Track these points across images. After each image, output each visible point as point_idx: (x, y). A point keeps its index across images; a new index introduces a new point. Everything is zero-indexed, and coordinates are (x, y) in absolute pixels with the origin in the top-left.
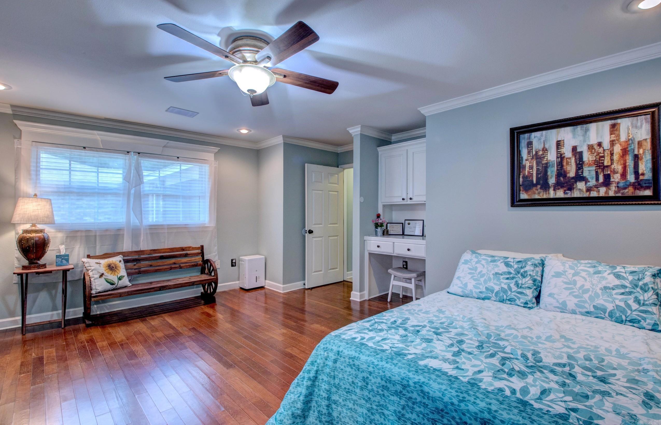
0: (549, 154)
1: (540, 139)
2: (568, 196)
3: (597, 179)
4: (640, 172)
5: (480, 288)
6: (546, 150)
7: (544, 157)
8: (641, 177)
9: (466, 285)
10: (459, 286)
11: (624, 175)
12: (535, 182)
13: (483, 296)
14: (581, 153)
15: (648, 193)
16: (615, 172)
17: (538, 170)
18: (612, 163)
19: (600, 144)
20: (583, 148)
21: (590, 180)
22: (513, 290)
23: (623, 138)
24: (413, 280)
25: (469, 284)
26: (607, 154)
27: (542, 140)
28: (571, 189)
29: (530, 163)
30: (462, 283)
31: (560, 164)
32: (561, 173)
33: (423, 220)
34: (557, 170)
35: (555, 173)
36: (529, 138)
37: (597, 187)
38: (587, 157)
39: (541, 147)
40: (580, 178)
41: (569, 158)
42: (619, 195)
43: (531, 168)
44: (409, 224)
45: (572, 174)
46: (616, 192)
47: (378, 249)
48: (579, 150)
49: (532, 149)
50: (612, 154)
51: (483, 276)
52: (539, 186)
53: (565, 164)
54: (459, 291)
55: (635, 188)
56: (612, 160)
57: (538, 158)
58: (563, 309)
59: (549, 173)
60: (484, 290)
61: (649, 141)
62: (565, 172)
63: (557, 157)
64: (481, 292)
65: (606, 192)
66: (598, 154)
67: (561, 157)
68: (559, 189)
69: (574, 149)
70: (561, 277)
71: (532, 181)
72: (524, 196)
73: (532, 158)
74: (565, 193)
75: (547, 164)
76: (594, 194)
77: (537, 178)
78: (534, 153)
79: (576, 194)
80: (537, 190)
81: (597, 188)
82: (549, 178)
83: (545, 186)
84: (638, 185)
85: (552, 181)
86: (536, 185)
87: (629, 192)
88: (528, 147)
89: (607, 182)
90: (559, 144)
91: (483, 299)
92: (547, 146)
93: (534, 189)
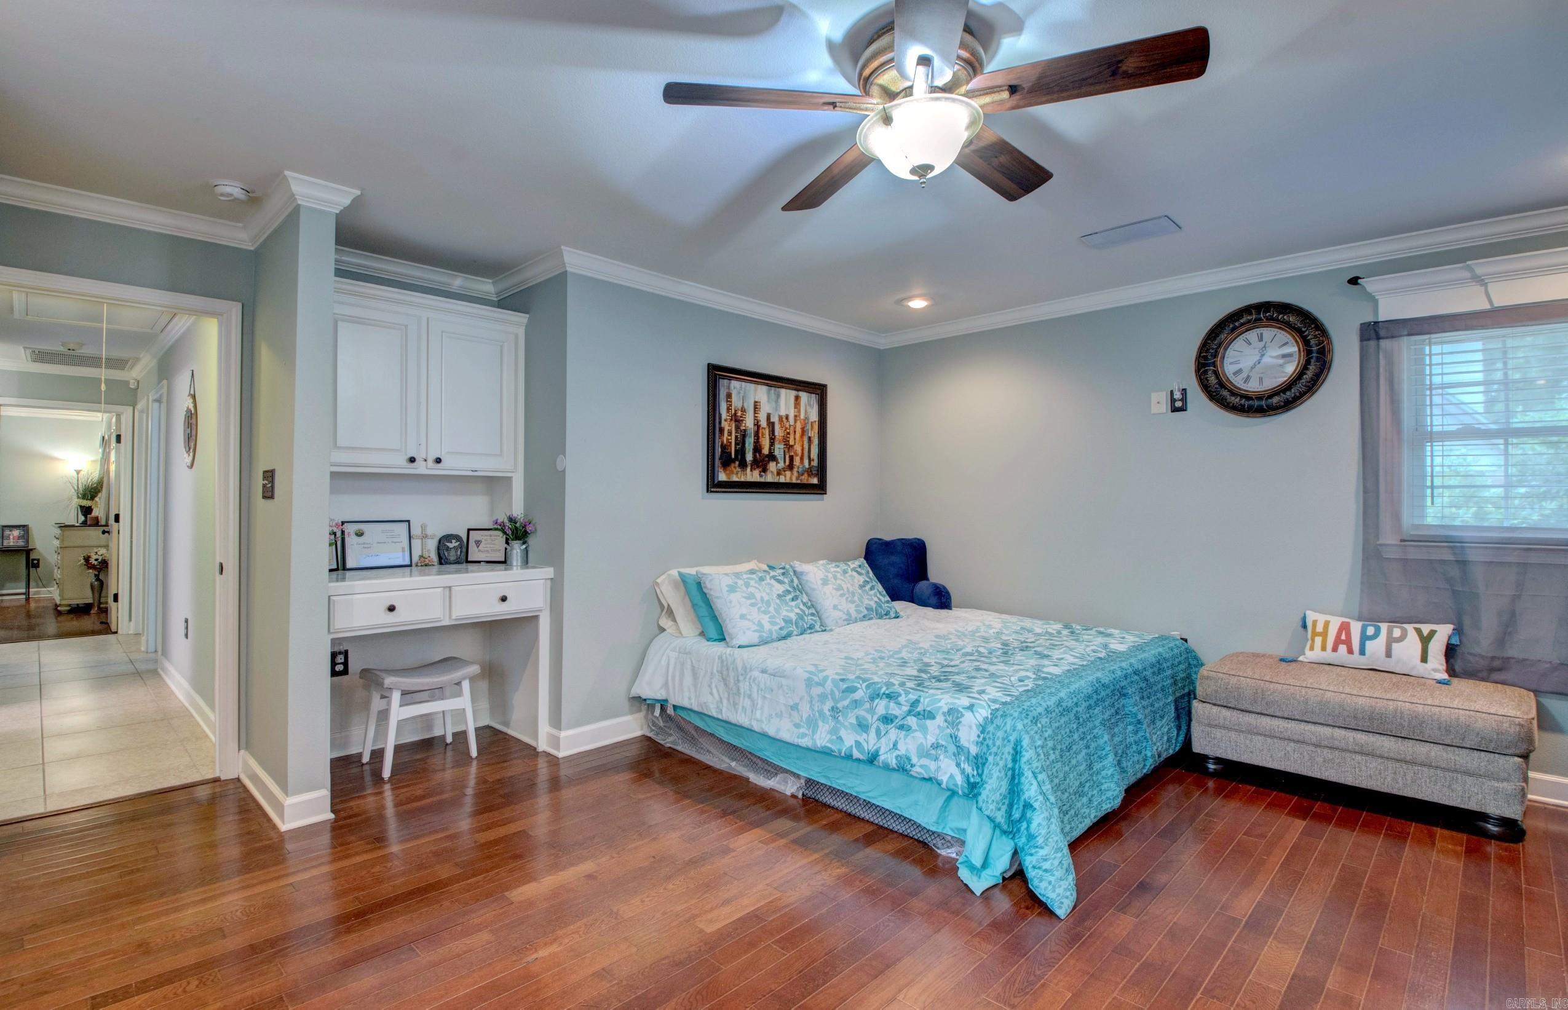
0: (747, 419)
1: (739, 393)
2: (762, 480)
3: (785, 462)
4: (812, 457)
5: (778, 624)
6: (745, 411)
7: (742, 421)
8: (812, 464)
9: (760, 624)
10: (752, 629)
11: (802, 459)
12: (733, 456)
13: (784, 633)
14: (773, 423)
15: (815, 481)
16: (797, 455)
17: (736, 437)
18: (795, 444)
19: (787, 417)
20: (775, 419)
21: (779, 460)
22: (807, 613)
23: (802, 416)
24: (466, 684)
25: (763, 622)
26: (792, 428)
27: (741, 395)
28: (765, 470)
29: (729, 426)
30: (754, 623)
31: (757, 434)
32: (757, 449)
33: (408, 521)
34: (754, 442)
35: (752, 447)
36: (729, 387)
37: (784, 470)
38: (779, 432)
39: (740, 406)
40: (772, 457)
41: (764, 429)
42: (799, 482)
43: (730, 433)
44: (360, 534)
45: (766, 451)
46: (797, 479)
47: (394, 618)
48: (772, 420)
49: (731, 405)
50: (795, 432)
51: (768, 603)
52: (737, 463)
53: (760, 435)
54: (754, 638)
55: (809, 476)
56: (795, 439)
57: (737, 420)
58: (849, 621)
59: (747, 445)
60: (783, 624)
61: (817, 423)
62: (760, 446)
63: (755, 425)
64: (781, 629)
65: (791, 478)
66: (786, 429)
67: (757, 425)
68: (755, 469)
69: (769, 417)
71: (731, 453)
72: (722, 477)
73: (731, 420)
74: (761, 476)
75: (745, 430)
76: (782, 479)
77: (736, 451)
78: (733, 412)
79: (769, 478)
80: (735, 467)
81: (785, 471)
82: (747, 452)
83: (743, 465)
84: (810, 472)
85: (749, 457)
86: (733, 461)
87: (805, 479)
88: (727, 401)
89: (791, 467)
90: (756, 406)
91: (784, 638)
92: (746, 406)
93: (733, 465)
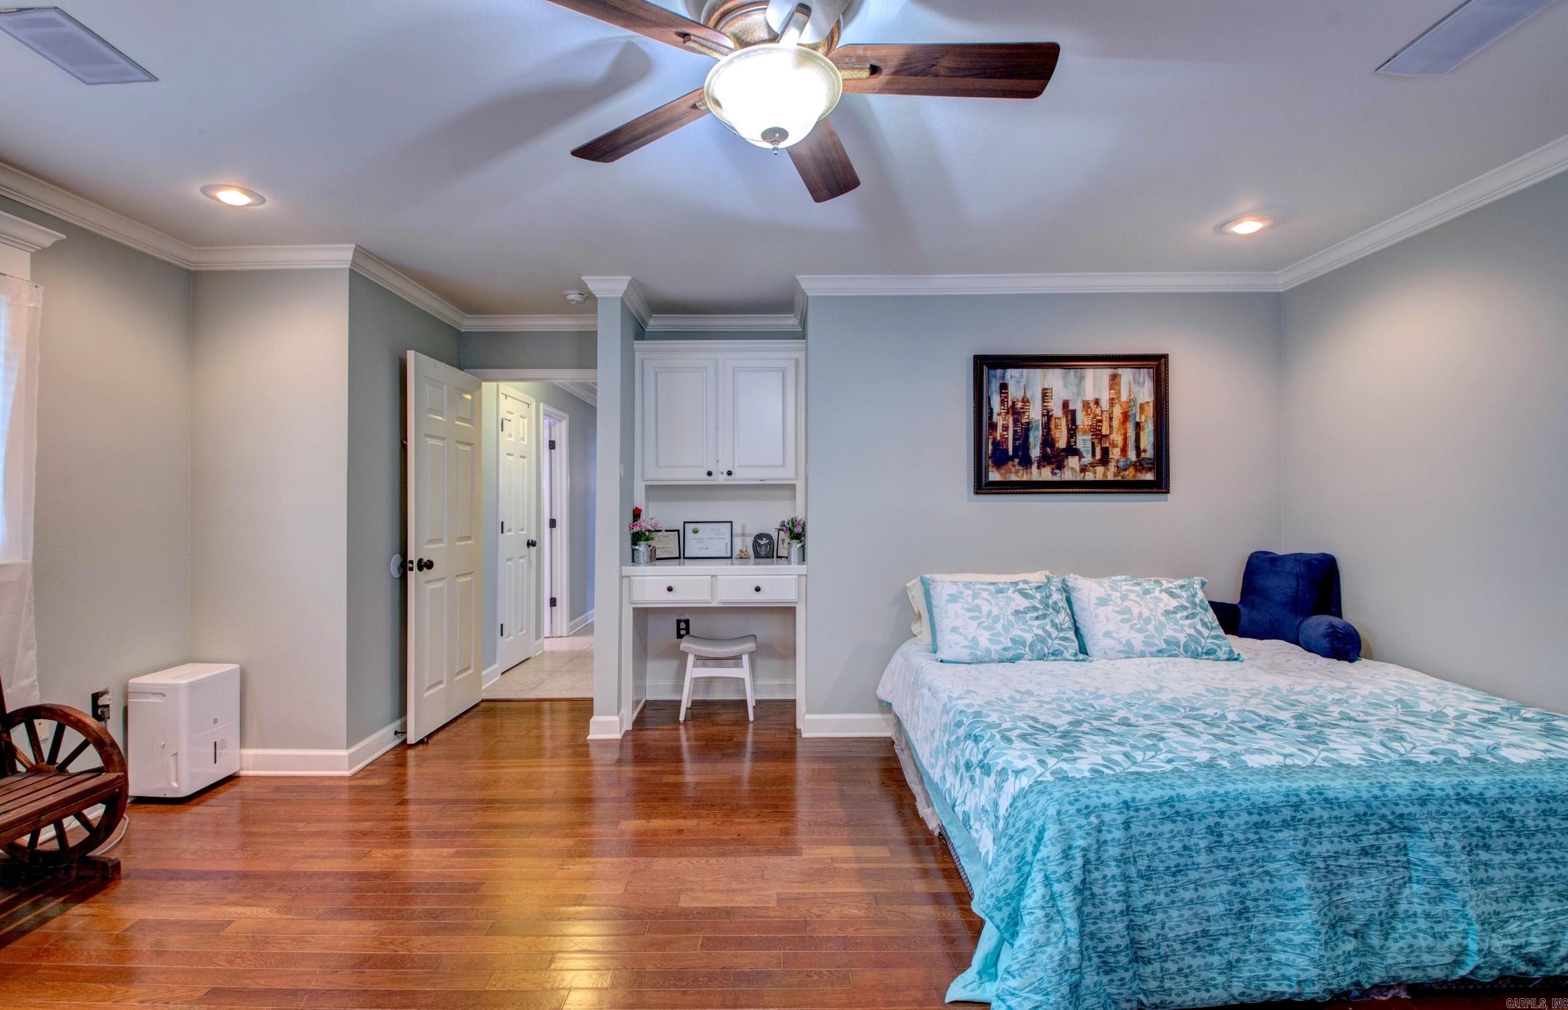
0: (1031, 410)
1: (1018, 382)
2: (1056, 478)
3: (1094, 455)
4: (1142, 447)
5: (1000, 642)
6: (1028, 401)
7: (1024, 412)
8: (1143, 455)
9: (974, 640)
10: (962, 645)
11: (1124, 451)
12: (1011, 453)
13: (1009, 654)
14: (1074, 412)
15: (1149, 476)
16: (1115, 446)
17: (1015, 432)
18: (1111, 432)
19: (1097, 402)
20: (1076, 406)
21: (1084, 454)
22: (1054, 636)
23: (1124, 397)
24: (745, 659)
25: (980, 639)
26: (1105, 417)
27: (1022, 384)
28: (1060, 466)
29: (1005, 420)
30: (966, 638)
31: (1047, 427)
32: (1048, 441)
33: (731, 522)
34: (1043, 435)
35: (1039, 441)
36: (1003, 378)
37: (1093, 465)
38: (1083, 420)
39: (1020, 395)
40: (1072, 450)
41: (1059, 418)
42: (1119, 478)
43: (1005, 428)
44: (695, 532)
45: (1062, 444)
46: (1116, 475)
47: (670, 596)
48: (1071, 407)
49: (1007, 397)
50: (1111, 419)
51: (996, 619)
52: (1017, 460)
53: (1052, 427)
54: (965, 654)
55: (1137, 470)
56: (1111, 427)
57: (1016, 413)
58: (1128, 652)
59: (1031, 440)
60: (1010, 644)
61: (1151, 404)
62: (1053, 439)
63: (1043, 415)
64: (1005, 649)
65: (1105, 475)
66: (1095, 416)
67: (1048, 415)
68: (1044, 466)
69: (1065, 405)
70: (1108, 605)
71: (1007, 450)
72: (994, 476)
73: (1007, 413)
74: (1053, 473)
75: (1028, 423)
76: (1089, 476)
77: (1014, 447)
78: (1010, 404)
79: (1067, 475)
80: (1014, 466)
81: (1094, 467)
82: (1031, 447)
83: (1026, 462)
84: (1139, 466)
85: (1035, 452)
86: (1012, 459)
87: (1130, 475)
88: (1001, 393)
89: (1105, 461)
90: (1045, 394)
91: (1012, 660)
92: (1029, 395)
93: (1010, 463)
